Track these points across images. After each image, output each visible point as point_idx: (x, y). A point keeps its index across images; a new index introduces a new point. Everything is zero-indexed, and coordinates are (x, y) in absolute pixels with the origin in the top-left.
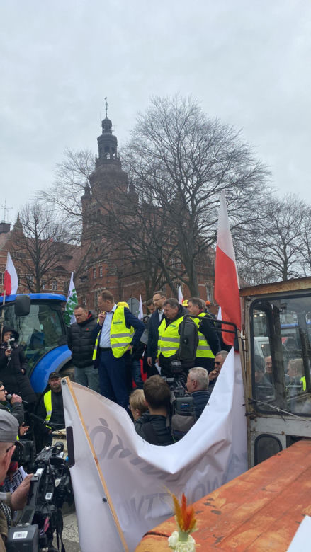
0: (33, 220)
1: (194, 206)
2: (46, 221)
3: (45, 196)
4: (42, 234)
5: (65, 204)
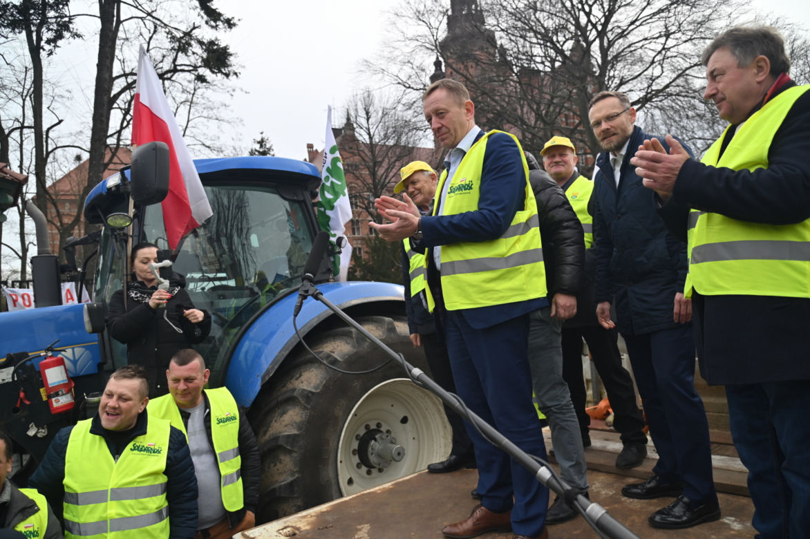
0: (362, 113)
3: (369, 66)
4: (377, 131)
5: (399, 75)
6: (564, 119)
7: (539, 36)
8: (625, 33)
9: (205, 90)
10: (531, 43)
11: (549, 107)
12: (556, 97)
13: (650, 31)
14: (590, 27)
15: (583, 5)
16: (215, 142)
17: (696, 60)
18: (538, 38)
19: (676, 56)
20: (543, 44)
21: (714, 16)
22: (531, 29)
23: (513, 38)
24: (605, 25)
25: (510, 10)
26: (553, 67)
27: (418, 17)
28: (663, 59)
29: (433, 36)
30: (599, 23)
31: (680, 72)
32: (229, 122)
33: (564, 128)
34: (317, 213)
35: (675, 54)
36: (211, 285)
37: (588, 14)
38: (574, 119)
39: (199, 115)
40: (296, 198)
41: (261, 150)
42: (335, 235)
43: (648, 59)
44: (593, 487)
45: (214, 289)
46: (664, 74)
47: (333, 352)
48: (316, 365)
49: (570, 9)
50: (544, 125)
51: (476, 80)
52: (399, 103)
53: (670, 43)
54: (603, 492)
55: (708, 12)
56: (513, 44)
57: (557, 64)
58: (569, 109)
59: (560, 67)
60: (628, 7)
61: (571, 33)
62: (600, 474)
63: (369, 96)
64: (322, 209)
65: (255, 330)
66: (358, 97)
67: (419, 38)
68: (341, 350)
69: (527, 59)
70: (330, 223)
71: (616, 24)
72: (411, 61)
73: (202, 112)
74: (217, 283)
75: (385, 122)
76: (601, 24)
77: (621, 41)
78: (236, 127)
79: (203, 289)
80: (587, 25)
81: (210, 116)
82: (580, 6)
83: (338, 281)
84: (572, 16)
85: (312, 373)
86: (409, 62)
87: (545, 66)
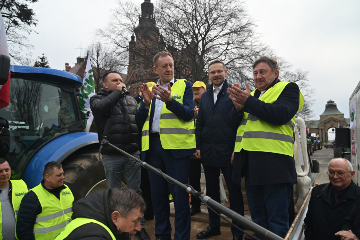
0: (95, 53)
1: (204, 46)
2: (104, 55)
3: (102, 33)
4: (101, 63)
5: (115, 39)
6: (185, 71)
7: (179, 35)
8: (213, 40)
9: (15, 28)
10: (174, 36)
11: (179, 65)
12: (183, 61)
13: (222, 41)
14: (199, 35)
15: (197, 25)
16: (17, 55)
17: (237, 56)
18: (177, 35)
19: (230, 53)
20: (179, 38)
21: (245, 40)
22: (176, 31)
23: (168, 33)
24: (205, 35)
25: (168, 21)
26: (182, 48)
27: (127, 15)
28: (226, 54)
29: (133, 25)
30: (203, 34)
31: (232, 60)
32: (26, 46)
33: (185, 75)
34: (78, 99)
35: (231, 52)
36: (15, 127)
37: (199, 30)
38: (189, 71)
39: (10, 40)
40: (69, 91)
41: (42, 63)
42: (86, 110)
43: (220, 52)
44: (194, 228)
45: (18, 129)
46: (226, 59)
47: (81, 165)
48: (72, 170)
49: (192, 26)
50: (177, 72)
51: (150, 48)
52: (114, 52)
53: (229, 47)
54: (198, 230)
55: (244, 38)
56: (167, 35)
57: (184, 47)
58: (188, 67)
59: (185, 49)
60: (214, 30)
61: (191, 36)
62: (196, 222)
63: (99, 46)
64: (81, 98)
65: (42, 152)
66: (94, 46)
67: (126, 25)
68: (85, 164)
69: (172, 43)
70: (85, 105)
71: (209, 36)
72: (122, 34)
73: (12, 39)
74: (19, 127)
75: (106, 59)
76: (204, 35)
77: (211, 43)
78: (30, 49)
79: (12, 129)
80: (198, 34)
81: (16, 41)
82: (196, 26)
83: (85, 131)
84: (192, 29)
85: (70, 174)
86: (121, 34)
87: (179, 47)
